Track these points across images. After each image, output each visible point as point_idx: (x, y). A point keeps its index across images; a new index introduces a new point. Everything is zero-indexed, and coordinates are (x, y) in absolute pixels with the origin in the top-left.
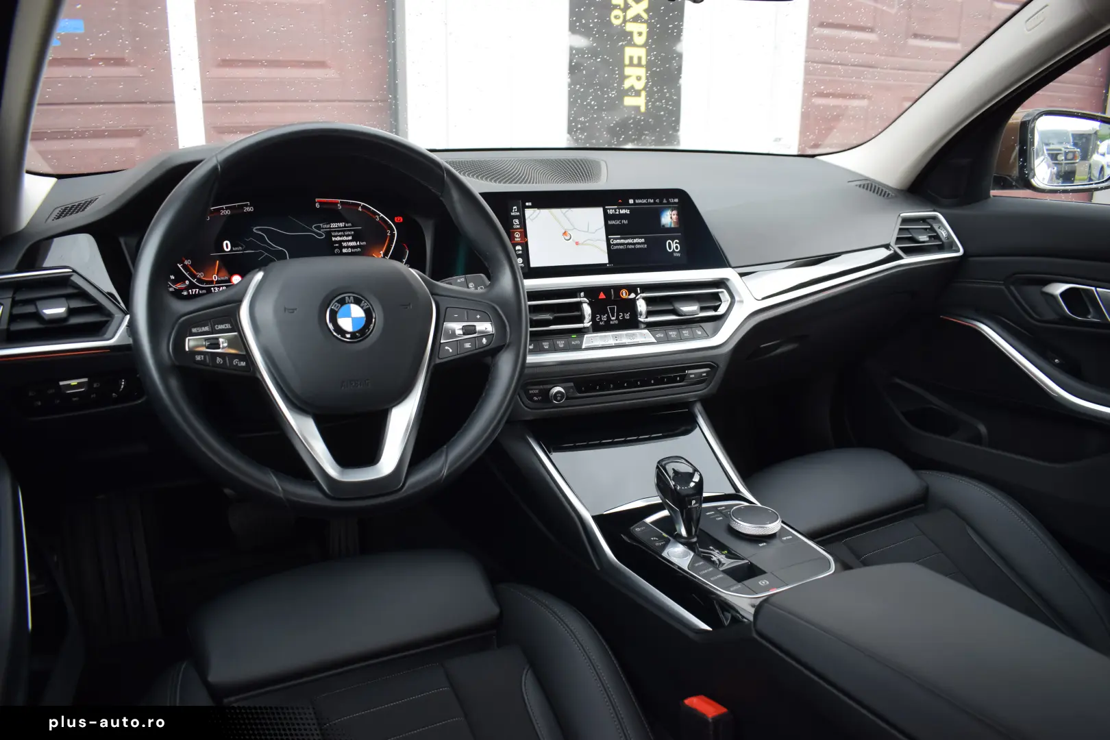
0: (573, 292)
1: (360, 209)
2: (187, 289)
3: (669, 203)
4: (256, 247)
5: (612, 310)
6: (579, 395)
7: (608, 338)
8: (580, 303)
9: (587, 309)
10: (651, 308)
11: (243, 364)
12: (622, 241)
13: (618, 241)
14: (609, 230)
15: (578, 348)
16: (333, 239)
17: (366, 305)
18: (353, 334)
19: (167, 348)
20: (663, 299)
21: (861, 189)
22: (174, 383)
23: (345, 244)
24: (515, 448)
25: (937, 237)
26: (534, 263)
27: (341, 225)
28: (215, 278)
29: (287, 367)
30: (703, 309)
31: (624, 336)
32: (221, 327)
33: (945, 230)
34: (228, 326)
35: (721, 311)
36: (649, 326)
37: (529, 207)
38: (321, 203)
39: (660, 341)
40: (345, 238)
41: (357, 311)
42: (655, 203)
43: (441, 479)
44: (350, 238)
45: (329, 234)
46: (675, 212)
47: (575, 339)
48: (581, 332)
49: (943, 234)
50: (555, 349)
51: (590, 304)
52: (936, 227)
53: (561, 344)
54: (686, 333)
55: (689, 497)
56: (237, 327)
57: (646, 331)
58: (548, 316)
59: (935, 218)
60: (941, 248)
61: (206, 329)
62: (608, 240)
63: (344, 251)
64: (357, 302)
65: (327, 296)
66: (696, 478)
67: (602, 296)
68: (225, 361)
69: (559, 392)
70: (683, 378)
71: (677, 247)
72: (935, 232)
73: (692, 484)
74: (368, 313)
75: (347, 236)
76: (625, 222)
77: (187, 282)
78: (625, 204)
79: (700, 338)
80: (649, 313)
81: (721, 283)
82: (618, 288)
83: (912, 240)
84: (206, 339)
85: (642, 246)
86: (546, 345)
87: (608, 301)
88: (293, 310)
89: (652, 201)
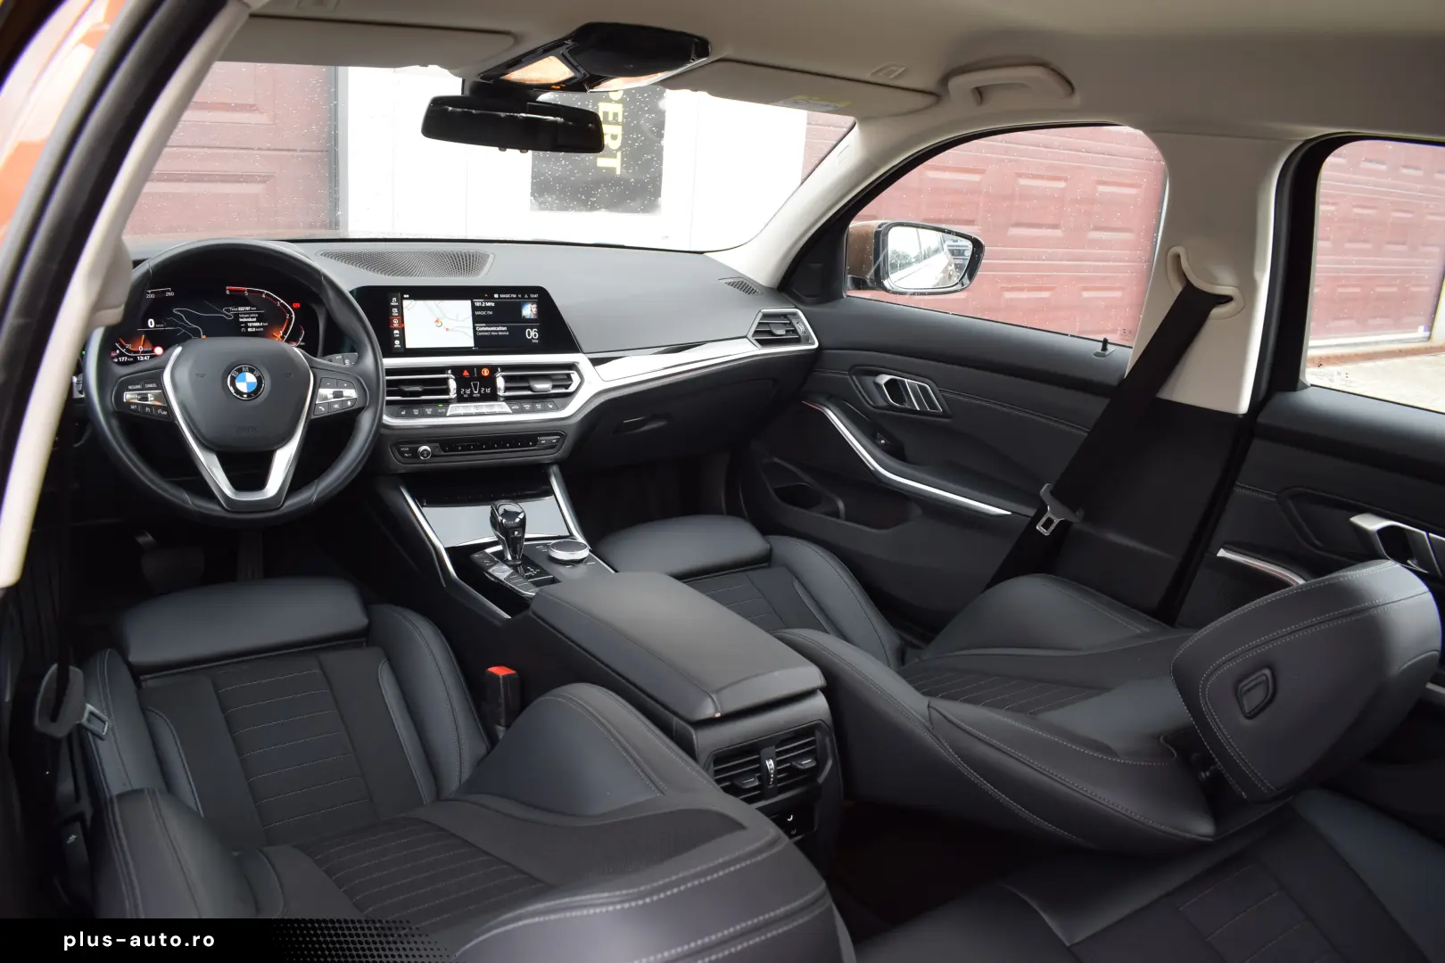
0: (442, 370)
1: (264, 296)
2: (118, 357)
3: (529, 298)
4: (177, 325)
5: (475, 386)
6: (443, 453)
7: (471, 407)
8: (447, 379)
9: (452, 384)
10: (509, 385)
11: (165, 413)
12: (489, 329)
13: (482, 329)
14: (476, 319)
15: (444, 415)
16: (241, 320)
17: (258, 374)
18: (249, 395)
19: (110, 400)
20: (519, 377)
21: (730, 287)
22: (114, 423)
23: (250, 324)
24: (390, 496)
25: (795, 331)
26: (408, 345)
27: (248, 308)
28: (141, 348)
29: (197, 416)
30: (554, 387)
31: (484, 407)
32: (151, 386)
33: (803, 325)
34: (154, 385)
35: (571, 389)
36: (507, 399)
37: (407, 299)
38: (230, 291)
39: (515, 412)
40: (250, 320)
41: (251, 378)
42: (517, 298)
43: (310, 504)
44: (255, 320)
45: (237, 316)
46: (535, 306)
47: (441, 408)
48: (447, 402)
49: (800, 329)
50: (423, 415)
51: (456, 380)
52: (794, 322)
53: (429, 411)
54: (539, 406)
55: (514, 529)
56: (161, 386)
57: (504, 403)
58: (418, 388)
59: (794, 314)
60: (798, 341)
61: (139, 387)
62: (474, 328)
63: (249, 330)
64: (251, 371)
65: (228, 367)
66: (521, 516)
67: (466, 373)
68: (151, 411)
69: (426, 450)
70: (535, 443)
71: (535, 335)
72: (794, 327)
73: (517, 520)
74: (259, 380)
75: (253, 318)
76: (491, 313)
77: (118, 351)
78: (491, 298)
79: (551, 410)
80: (507, 389)
81: (572, 366)
82: (480, 367)
83: (771, 333)
84: (138, 394)
85: (504, 333)
86: (416, 412)
87: (472, 378)
88: (202, 376)
89: (515, 296)
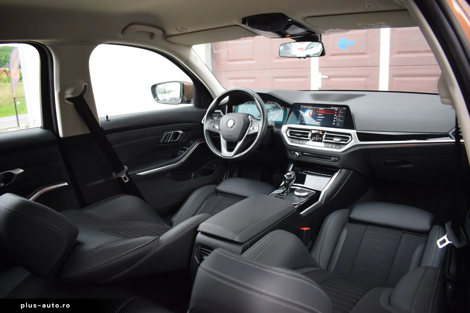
0: (309, 130)
1: (276, 104)
3: (343, 109)
6: (301, 156)
8: (309, 133)
10: (327, 138)
15: (304, 144)
19: (207, 127)
20: (331, 136)
30: (341, 141)
31: (317, 144)
35: (347, 142)
38: (268, 102)
39: (325, 147)
42: (339, 109)
45: (268, 109)
47: (305, 142)
48: (308, 140)
50: (299, 143)
51: (312, 134)
54: (334, 146)
56: (219, 124)
57: (323, 144)
58: (300, 135)
61: (213, 124)
63: (270, 113)
68: (215, 130)
69: (296, 154)
70: (330, 159)
75: (271, 110)
81: (350, 135)
82: (319, 131)
87: (317, 134)
